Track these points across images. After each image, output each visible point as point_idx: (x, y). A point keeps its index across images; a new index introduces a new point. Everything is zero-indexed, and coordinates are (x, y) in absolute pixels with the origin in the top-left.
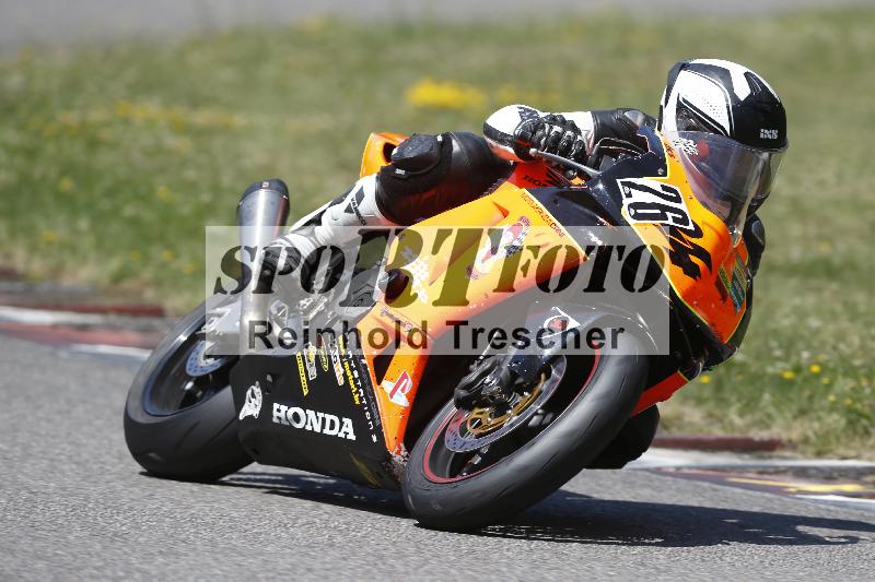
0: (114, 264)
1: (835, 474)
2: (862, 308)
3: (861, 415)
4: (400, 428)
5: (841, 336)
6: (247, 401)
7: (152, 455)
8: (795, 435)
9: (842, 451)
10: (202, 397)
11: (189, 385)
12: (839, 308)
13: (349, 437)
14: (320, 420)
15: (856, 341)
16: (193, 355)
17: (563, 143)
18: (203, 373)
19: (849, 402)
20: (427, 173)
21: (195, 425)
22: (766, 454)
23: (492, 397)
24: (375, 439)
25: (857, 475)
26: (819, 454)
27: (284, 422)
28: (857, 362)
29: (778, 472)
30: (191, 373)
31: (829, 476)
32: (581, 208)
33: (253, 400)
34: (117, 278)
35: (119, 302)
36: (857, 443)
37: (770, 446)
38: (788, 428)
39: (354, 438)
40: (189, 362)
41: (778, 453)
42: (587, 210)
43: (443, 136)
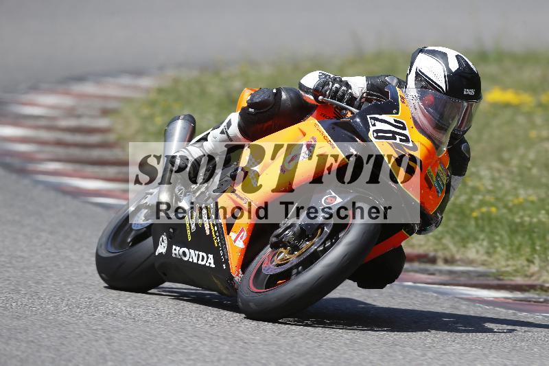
4: (239, 261)
6: (160, 244)
13: (211, 266)
14: (197, 256)
17: (340, 94)
18: (141, 228)
20: (267, 111)
23: (289, 242)
24: (225, 267)
27: (178, 257)
30: (134, 228)
32: (346, 132)
33: (162, 244)
42: (349, 134)
43: (277, 89)
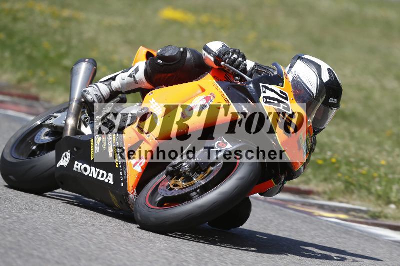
0: (19, 75)
1: (337, 210)
2: (357, 135)
3: (351, 184)
4: (135, 182)
5: (346, 147)
6: (62, 158)
7: (11, 177)
8: (320, 189)
9: (341, 199)
10: (39, 153)
11: (34, 147)
12: (346, 133)
13: (110, 182)
14: (97, 173)
15: (353, 150)
16: (39, 133)
17: (237, 63)
18: (42, 143)
19: (346, 177)
20: (172, 64)
21: (33, 166)
22: (306, 196)
23: (185, 173)
24: (122, 185)
25: (346, 211)
26: (330, 199)
27: (79, 171)
28: (352, 160)
29: (311, 205)
30: (36, 141)
31: (333, 210)
32: (240, 94)
33: (65, 158)
34: (20, 81)
35: (19, 92)
36: (348, 196)
37: (308, 193)
38: (317, 186)
39: (112, 183)
40: (36, 137)
41: (312, 196)
42: (243, 96)
43: (183, 49)
